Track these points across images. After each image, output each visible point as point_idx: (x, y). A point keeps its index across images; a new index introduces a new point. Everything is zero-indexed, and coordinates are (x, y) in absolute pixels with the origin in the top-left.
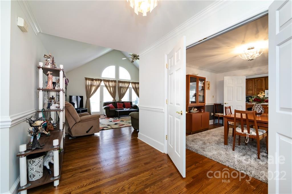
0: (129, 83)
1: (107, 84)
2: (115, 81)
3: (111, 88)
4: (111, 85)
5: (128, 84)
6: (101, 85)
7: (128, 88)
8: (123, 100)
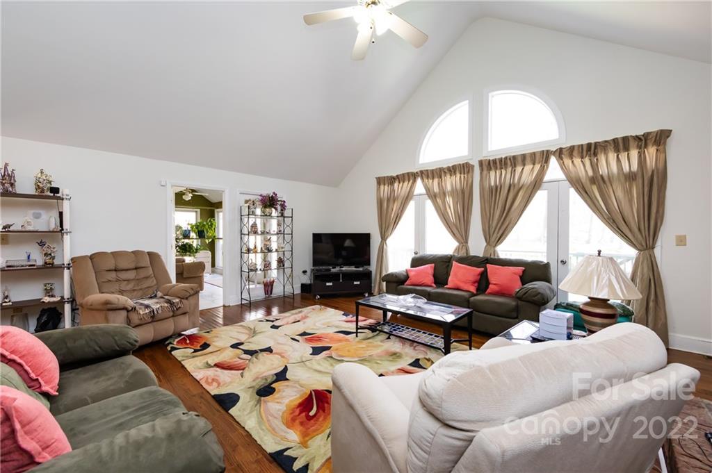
0: (545, 156)
1: (435, 185)
2: (465, 168)
3: (449, 200)
4: (449, 188)
5: (538, 167)
6: (415, 193)
7: (537, 184)
8: (505, 250)
